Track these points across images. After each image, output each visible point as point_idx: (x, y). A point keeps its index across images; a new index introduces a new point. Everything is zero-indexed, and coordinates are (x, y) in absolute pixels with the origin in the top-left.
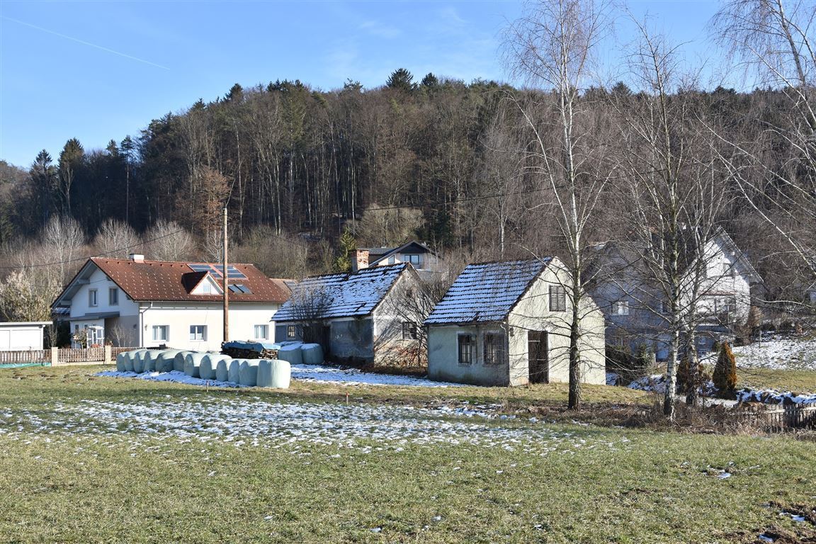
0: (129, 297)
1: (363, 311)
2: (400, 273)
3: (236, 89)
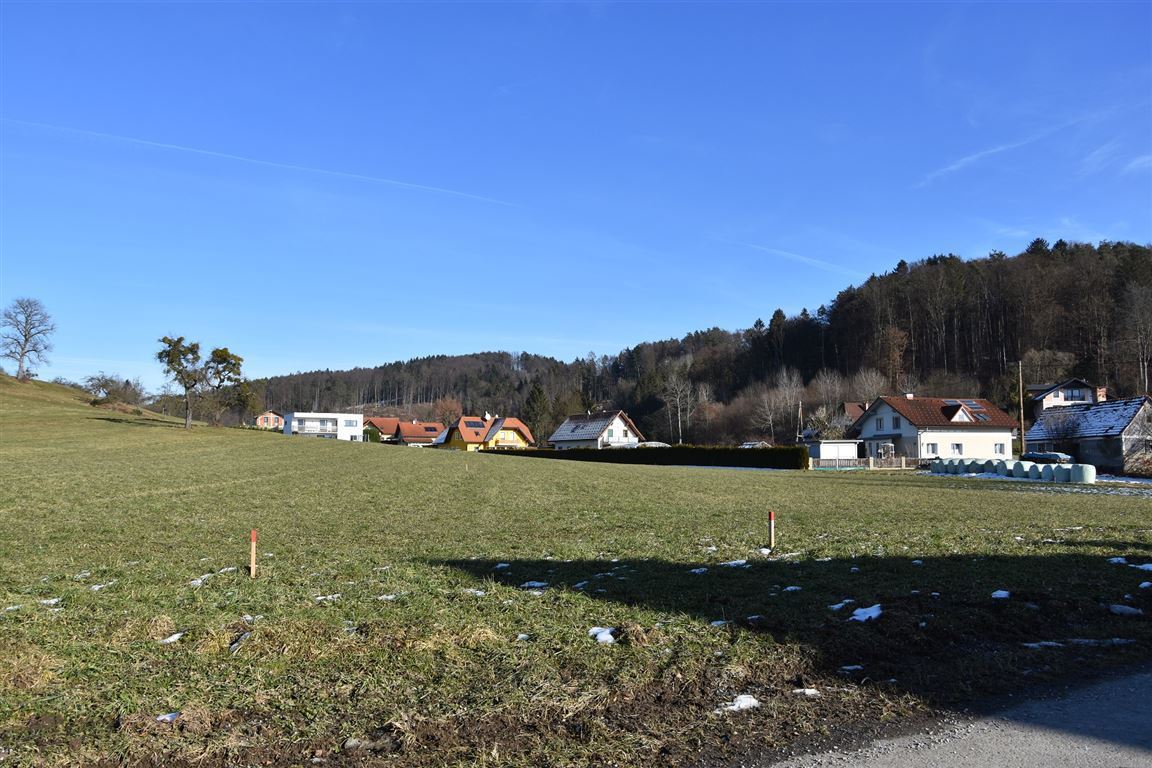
0: (911, 423)
1: (1111, 432)
2: (1142, 404)
3: (902, 264)
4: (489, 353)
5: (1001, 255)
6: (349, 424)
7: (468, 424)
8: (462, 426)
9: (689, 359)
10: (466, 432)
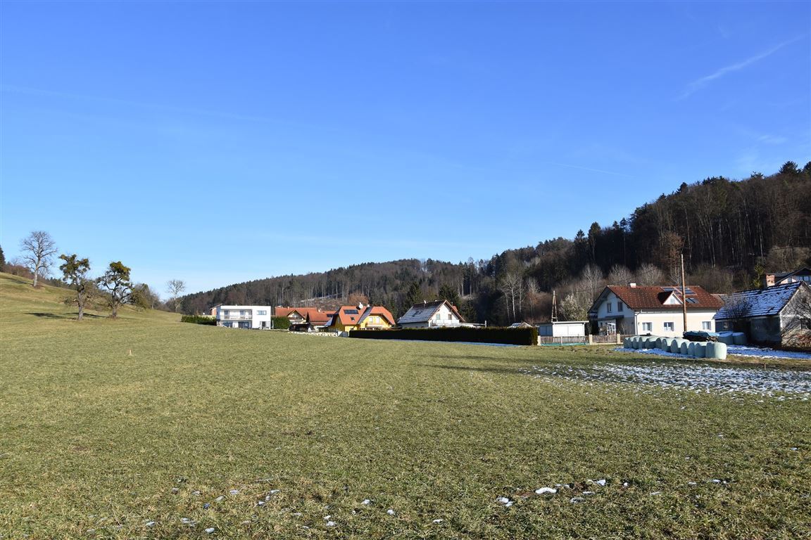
1: (772, 312)
2: (797, 288)
3: (684, 186)
4: (405, 260)
5: (759, 176)
6: (261, 313)
7: (347, 312)
8: (341, 313)
9: (537, 261)
10: (344, 318)
